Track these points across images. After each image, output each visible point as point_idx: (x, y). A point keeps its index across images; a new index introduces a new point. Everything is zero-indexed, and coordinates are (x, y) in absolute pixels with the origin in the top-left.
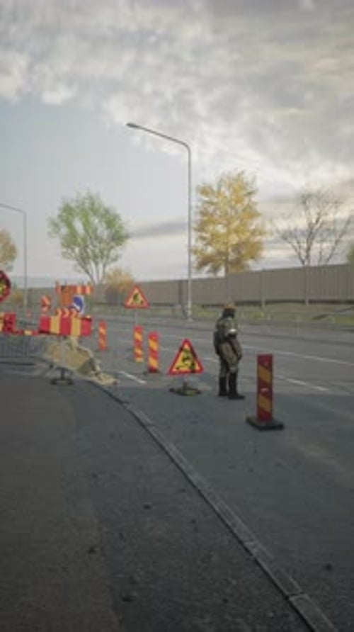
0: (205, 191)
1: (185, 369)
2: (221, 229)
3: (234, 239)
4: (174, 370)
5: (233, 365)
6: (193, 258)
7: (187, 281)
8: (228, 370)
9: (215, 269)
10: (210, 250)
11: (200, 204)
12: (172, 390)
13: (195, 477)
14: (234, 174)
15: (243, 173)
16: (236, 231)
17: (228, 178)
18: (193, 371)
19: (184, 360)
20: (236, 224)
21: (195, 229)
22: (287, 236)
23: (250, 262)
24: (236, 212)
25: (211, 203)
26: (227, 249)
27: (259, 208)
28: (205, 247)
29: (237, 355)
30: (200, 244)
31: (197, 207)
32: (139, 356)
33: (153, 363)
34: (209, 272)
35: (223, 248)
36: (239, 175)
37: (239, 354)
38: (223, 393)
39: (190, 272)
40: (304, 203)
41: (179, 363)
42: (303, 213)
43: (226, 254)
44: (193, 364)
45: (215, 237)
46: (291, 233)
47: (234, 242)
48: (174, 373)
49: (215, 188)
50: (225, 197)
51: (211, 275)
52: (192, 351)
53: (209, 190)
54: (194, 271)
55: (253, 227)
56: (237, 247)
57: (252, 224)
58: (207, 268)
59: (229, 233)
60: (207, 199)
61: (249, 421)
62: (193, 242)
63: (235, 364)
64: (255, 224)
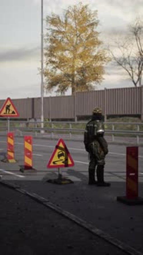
0: (54, 21)
1: (60, 163)
2: (68, 54)
3: (79, 64)
4: (52, 164)
5: (101, 159)
6: (45, 78)
7: (39, 99)
8: (96, 163)
9: (63, 89)
10: (59, 72)
11: (50, 33)
12: (49, 181)
13: (97, 231)
14: (79, 8)
15: (86, 7)
16: (81, 57)
17: (74, 11)
18: (66, 165)
19: (59, 156)
20: (80, 50)
21: (46, 54)
22: (121, 62)
23: (93, 84)
24: (81, 40)
25: (59, 32)
26: (73, 71)
27: (100, 38)
28: (54, 70)
29: (104, 151)
30: (50, 67)
31: (48, 35)
32: (11, 158)
33: (29, 161)
34: (58, 91)
35: (69, 71)
36: (83, 9)
37: (105, 149)
38: (92, 181)
39: (42, 91)
40: (136, 34)
41: (56, 158)
42: (135, 43)
43: (73, 76)
44: (66, 160)
45: (62, 62)
46: (125, 59)
47: (79, 66)
48: (52, 167)
49: (63, 19)
50: (72, 27)
51: (60, 94)
52: (66, 149)
53: (57, 20)
54: (45, 90)
55: (95, 54)
56: (82, 71)
57: (94, 51)
58: (56, 88)
59: (75, 58)
60: (56, 28)
61: (119, 199)
62: (45, 65)
63: (103, 158)
64: (96, 51)
